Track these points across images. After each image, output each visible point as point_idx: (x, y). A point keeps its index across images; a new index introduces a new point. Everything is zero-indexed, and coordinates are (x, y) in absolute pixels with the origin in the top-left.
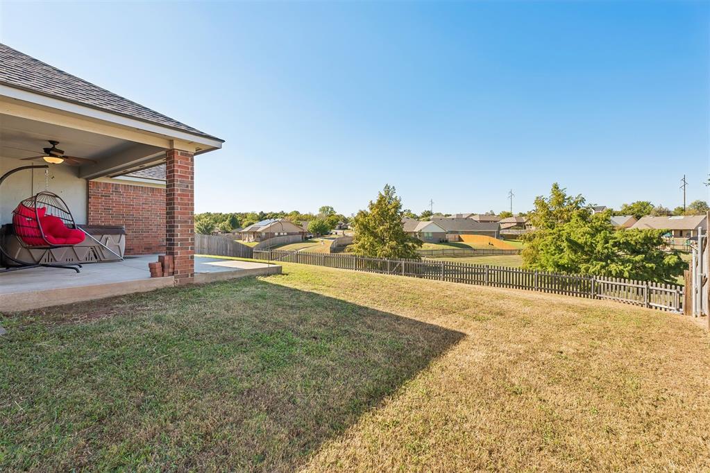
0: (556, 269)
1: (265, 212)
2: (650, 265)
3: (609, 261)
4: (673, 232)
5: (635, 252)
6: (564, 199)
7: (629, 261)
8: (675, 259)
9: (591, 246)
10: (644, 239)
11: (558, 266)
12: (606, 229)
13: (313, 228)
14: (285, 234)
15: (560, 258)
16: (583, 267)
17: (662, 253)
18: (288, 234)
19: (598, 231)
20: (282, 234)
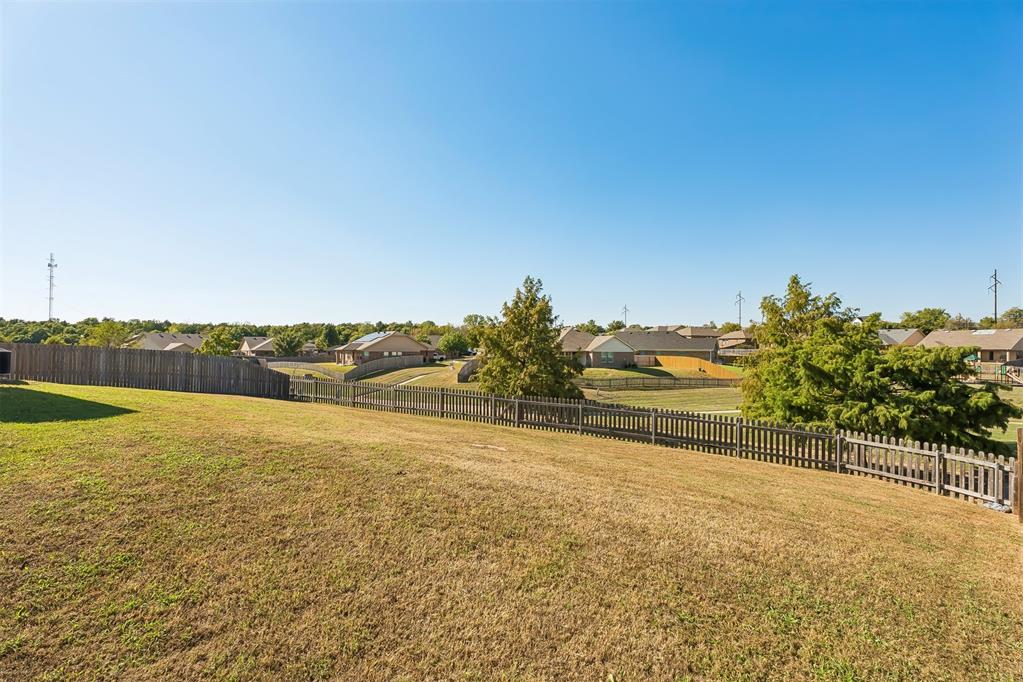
0: (788, 413)
1: (384, 322)
2: (945, 409)
3: (874, 401)
4: (979, 353)
5: (919, 385)
6: (807, 301)
7: (907, 401)
8: (988, 398)
9: (844, 374)
10: (934, 364)
11: (791, 408)
12: (870, 347)
13: (446, 346)
14: (400, 354)
15: (795, 394)
16: (830, 409)
17: (965, 387)
18: (404, 354)
19: (856, 350)
20: (394, 354)
